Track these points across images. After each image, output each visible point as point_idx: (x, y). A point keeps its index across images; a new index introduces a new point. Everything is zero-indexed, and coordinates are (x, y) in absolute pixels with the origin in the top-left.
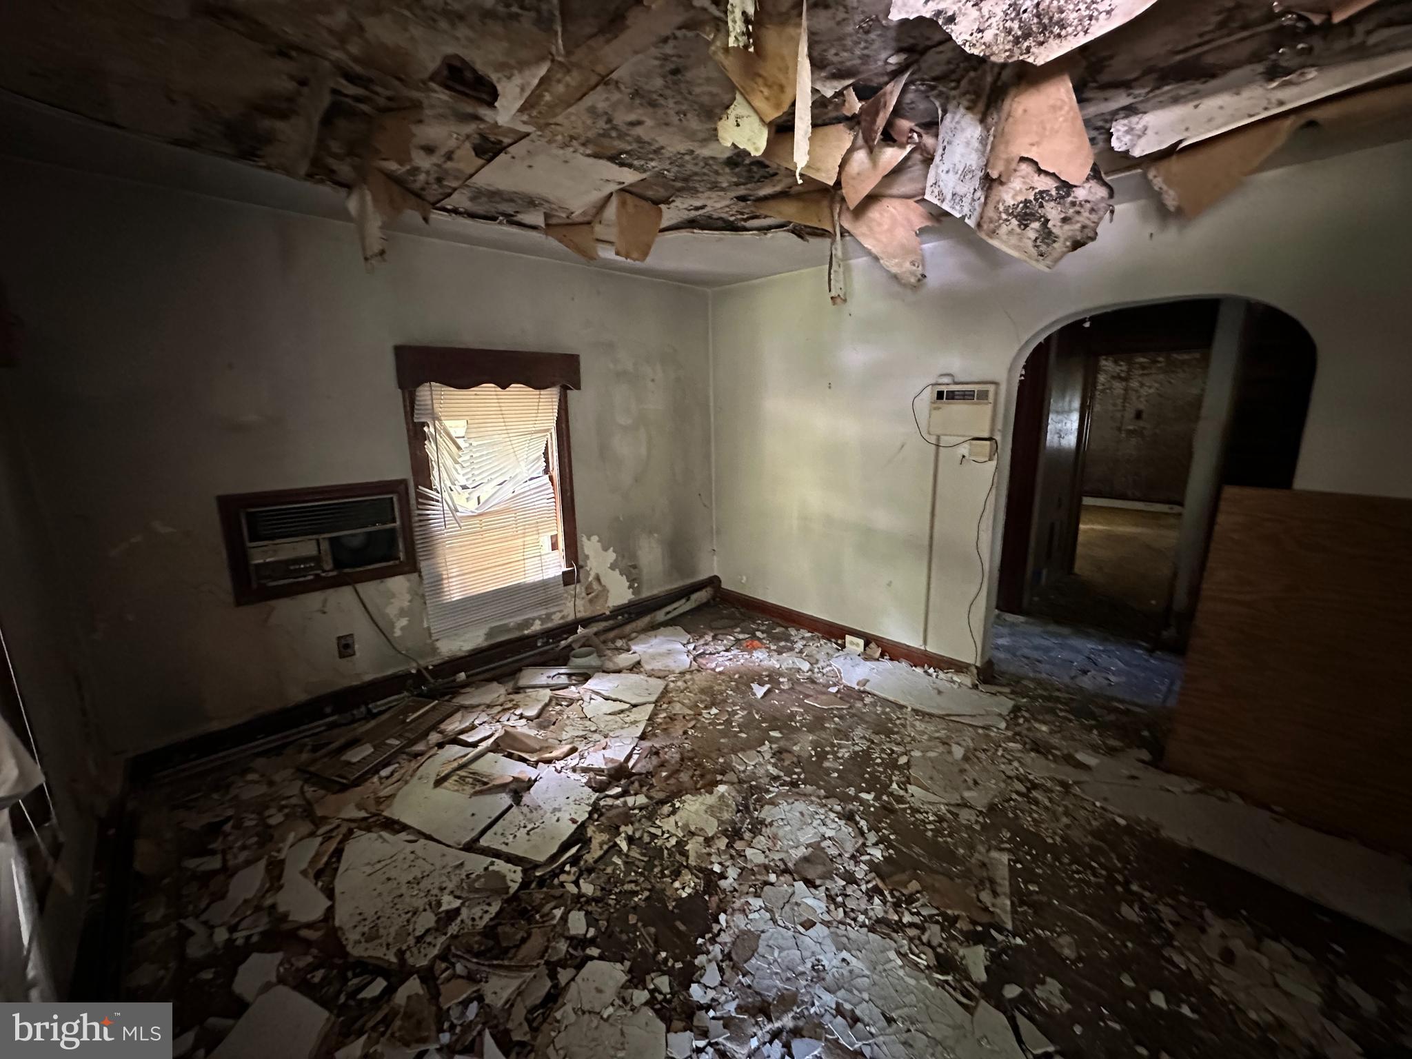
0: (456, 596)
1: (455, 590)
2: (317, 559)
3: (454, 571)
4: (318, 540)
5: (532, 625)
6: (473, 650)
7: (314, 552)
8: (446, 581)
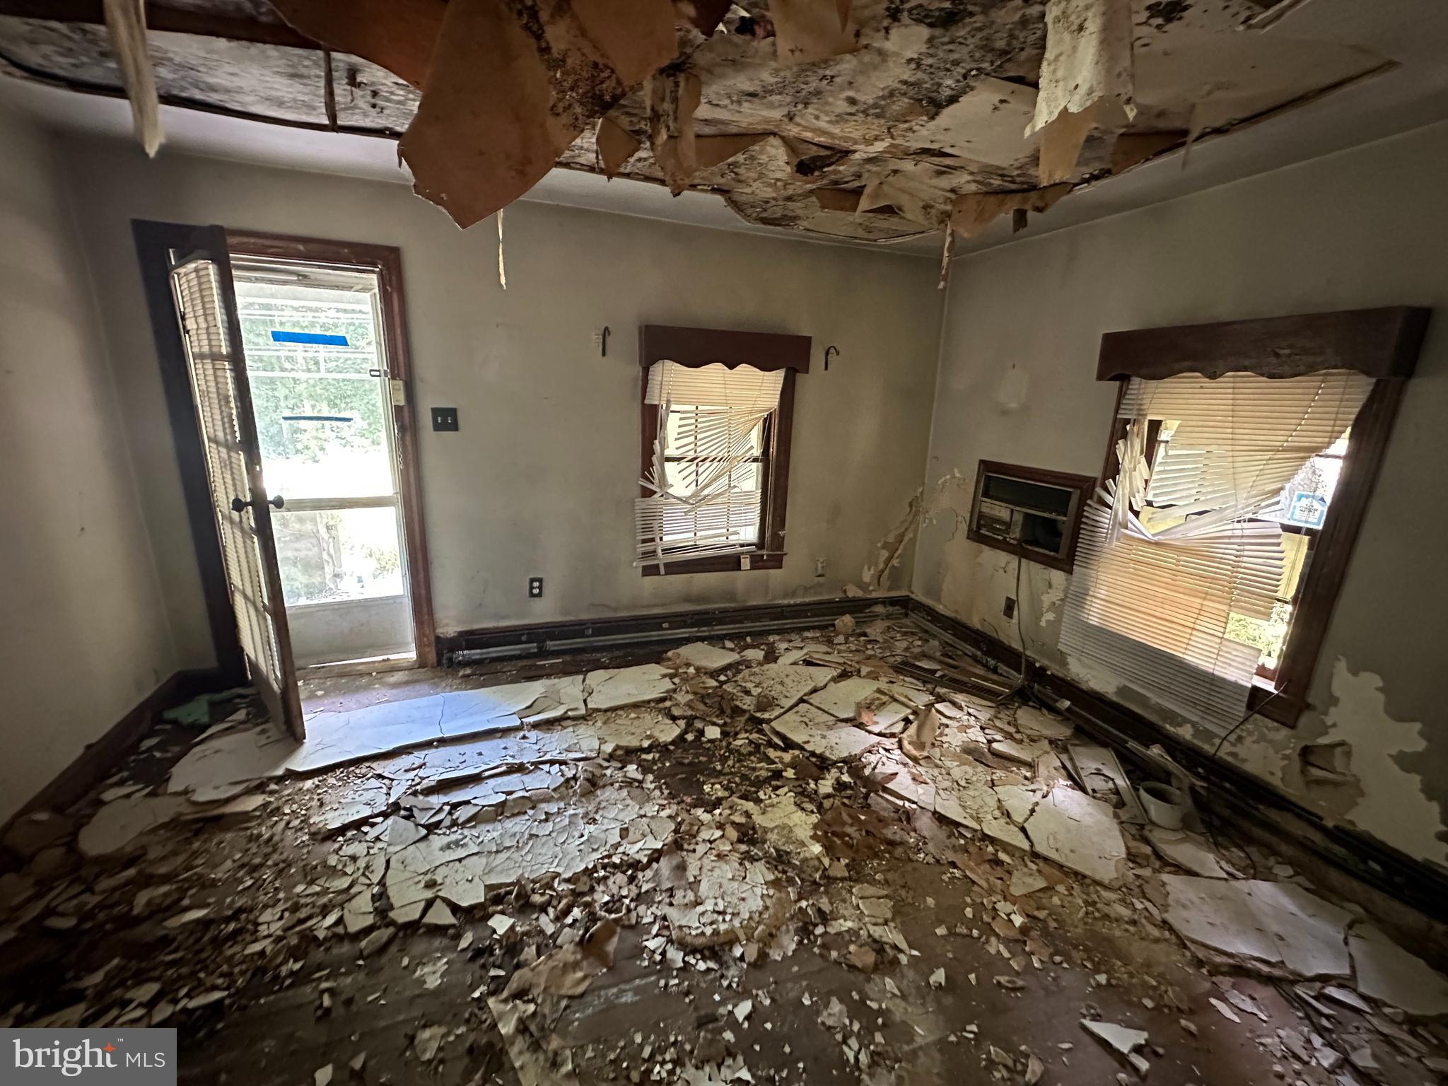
0: (1094, 621)
1: (1095, 613)
2: (1008, 525)
3: (1102, 592)
4: (1012, 511)
5: (1180, 725)
6: (1096, 693)
7: (1008, 519)
8: (1089, 598)
